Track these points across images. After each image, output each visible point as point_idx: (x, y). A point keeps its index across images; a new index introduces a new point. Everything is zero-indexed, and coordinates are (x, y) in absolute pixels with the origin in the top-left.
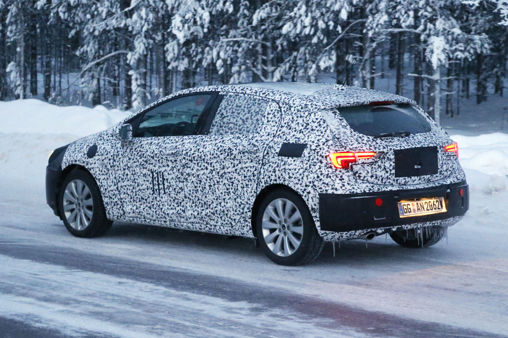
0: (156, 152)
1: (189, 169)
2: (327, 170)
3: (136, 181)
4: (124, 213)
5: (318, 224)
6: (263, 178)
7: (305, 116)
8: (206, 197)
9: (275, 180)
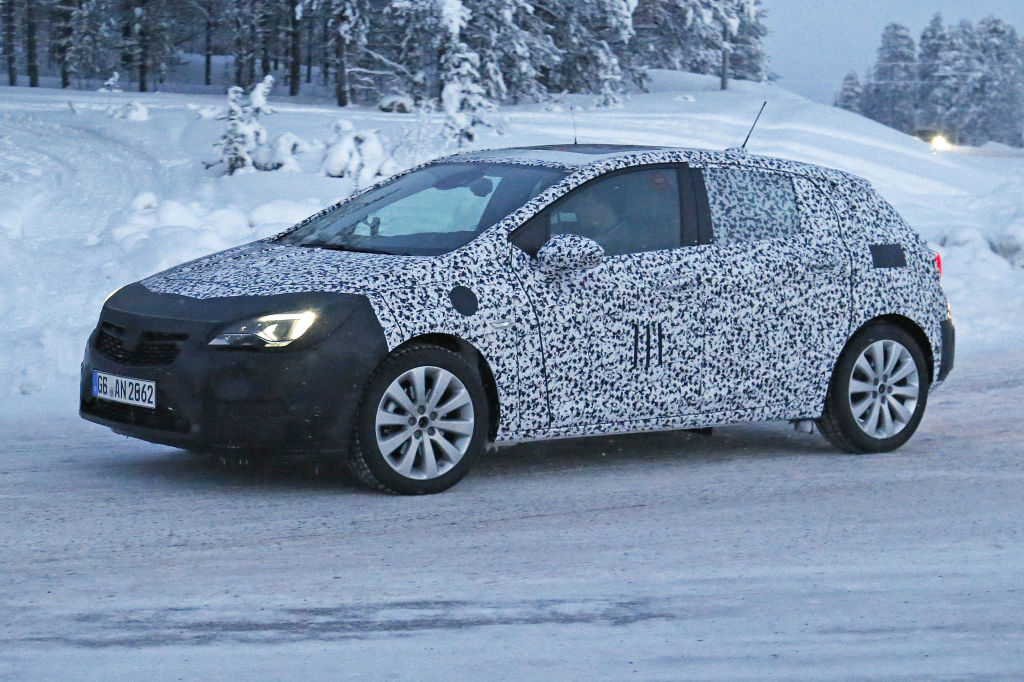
1: (716, 311)
4: (553, 419)
8: (747, 357)
9: (884, 309)
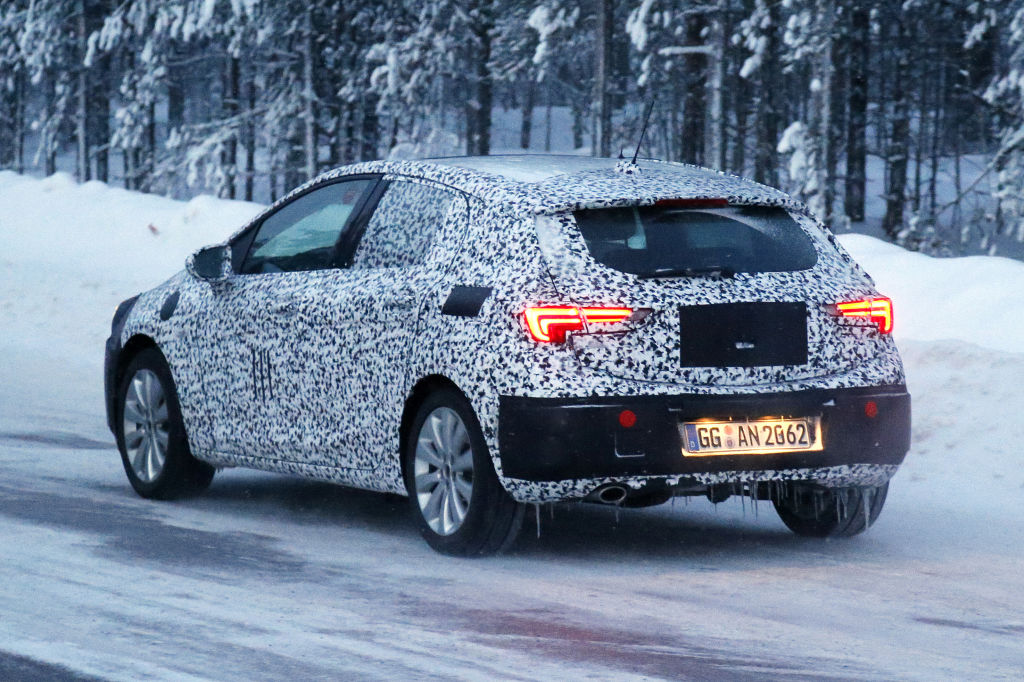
0: (260, 307)
1: (307, 344)
2: (518, 345)
3: (229, 370)
4: (214, 442)
5: (497, 463)
6: (415, 363)
7: (503, 227)
8: (332, 405)
9: (432, 367)
